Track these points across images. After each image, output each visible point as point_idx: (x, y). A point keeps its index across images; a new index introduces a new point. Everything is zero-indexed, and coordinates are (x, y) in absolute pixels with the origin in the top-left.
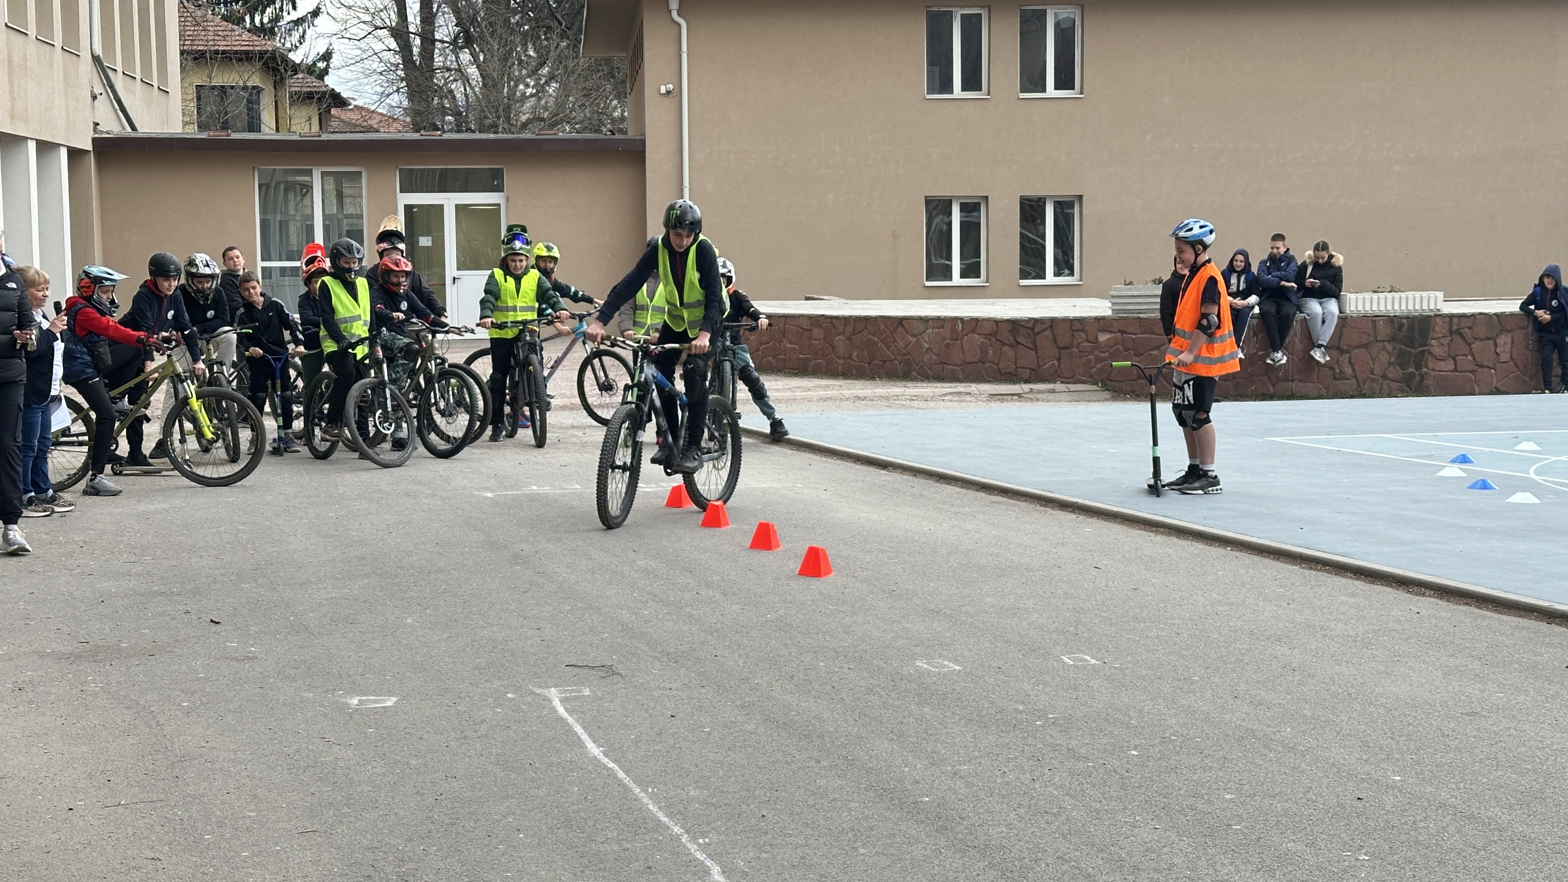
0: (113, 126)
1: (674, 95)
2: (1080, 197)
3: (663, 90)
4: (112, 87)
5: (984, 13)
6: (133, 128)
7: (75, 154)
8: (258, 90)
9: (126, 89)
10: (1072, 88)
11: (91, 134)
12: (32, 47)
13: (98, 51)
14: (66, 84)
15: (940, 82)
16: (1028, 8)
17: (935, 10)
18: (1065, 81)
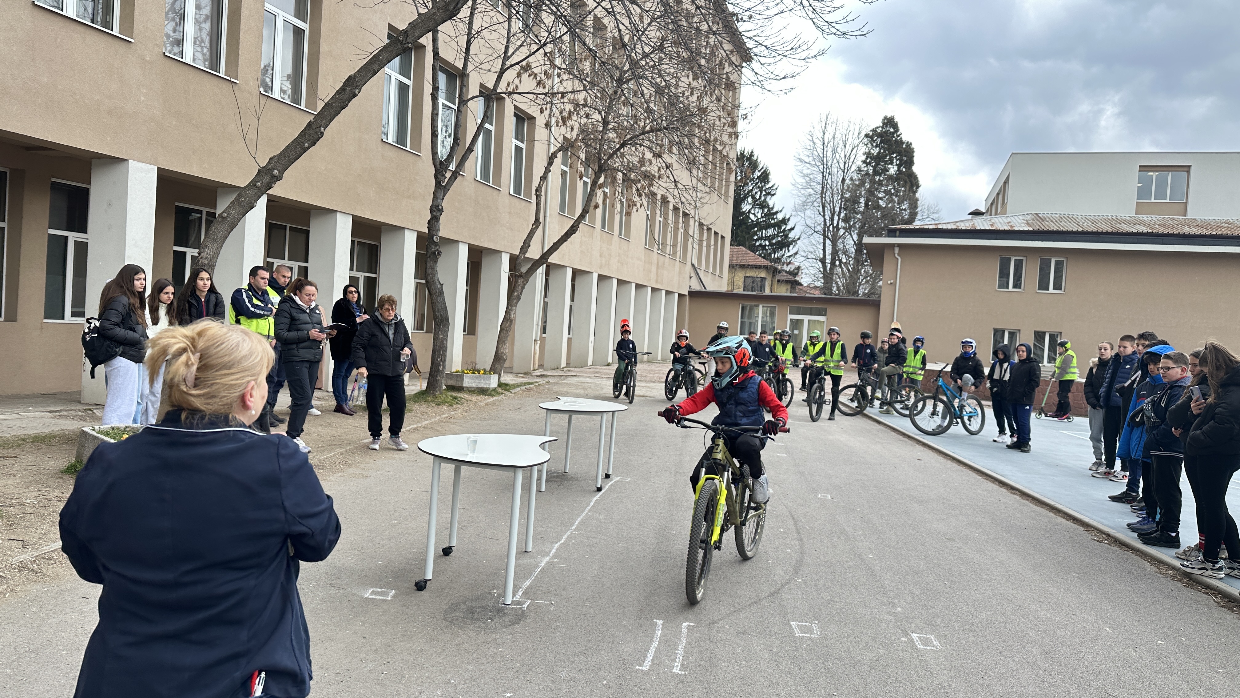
0: (697, 287)
1: (893, 285)
2: (1061, 333)
3: (889, 282)
4: (698, 274)
5: (1024, 259)
6: (705, 288)
7: (680, 296)
8: (763, 279)
9: (705, 275)
10: (1061, 289)
11: (688, 289)
12: (667, 261)
13: (693, 262)
14: (680, 273)
15: (1004, 284)
16: (1043, 257)
17: (1003, 257)
18: (1058, 286)
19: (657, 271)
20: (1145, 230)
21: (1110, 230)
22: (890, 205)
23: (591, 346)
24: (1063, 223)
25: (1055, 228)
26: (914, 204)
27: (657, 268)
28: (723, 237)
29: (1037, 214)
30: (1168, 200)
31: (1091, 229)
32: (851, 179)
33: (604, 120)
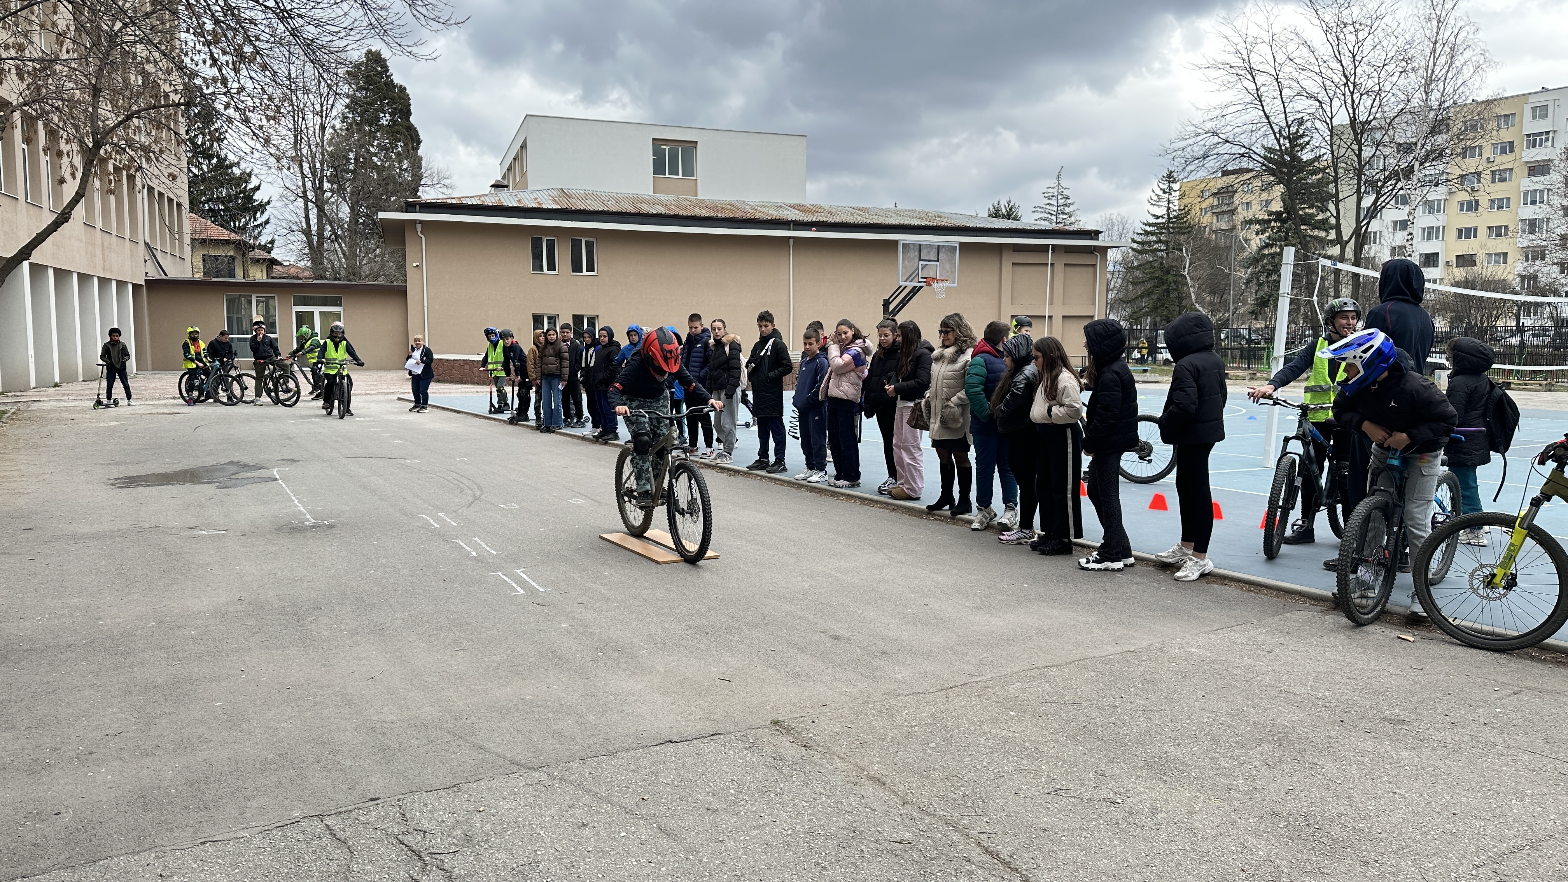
0: (154, 274)
1: (419, 267)
3: (414, 265)
4: (155, 256)
5: (555, 240)
6: (166, 275)
7: (136, 287)
8: (233, 258)
9: (163, 259)
10: (594, 271)
11: (144, 278)
12: (114, 239)
13: (148, 240)
14: (132, 255)
15: (538, 267)
16: (574, 238)
17: (535, 237)
18: (590, 268)
19: (103, 255)
20: (662, 210)
21: (633, 210)
22: (388, 164)
23: (32, 361)
24: (589, 201)
25: (582, 207)
26: (417, 164)
27: (103, 250)
28: (179, 205)
29: (562, 189)
30: (680, 176)
31: (615, 209)
32: (333, 127)
33: (94, 86)
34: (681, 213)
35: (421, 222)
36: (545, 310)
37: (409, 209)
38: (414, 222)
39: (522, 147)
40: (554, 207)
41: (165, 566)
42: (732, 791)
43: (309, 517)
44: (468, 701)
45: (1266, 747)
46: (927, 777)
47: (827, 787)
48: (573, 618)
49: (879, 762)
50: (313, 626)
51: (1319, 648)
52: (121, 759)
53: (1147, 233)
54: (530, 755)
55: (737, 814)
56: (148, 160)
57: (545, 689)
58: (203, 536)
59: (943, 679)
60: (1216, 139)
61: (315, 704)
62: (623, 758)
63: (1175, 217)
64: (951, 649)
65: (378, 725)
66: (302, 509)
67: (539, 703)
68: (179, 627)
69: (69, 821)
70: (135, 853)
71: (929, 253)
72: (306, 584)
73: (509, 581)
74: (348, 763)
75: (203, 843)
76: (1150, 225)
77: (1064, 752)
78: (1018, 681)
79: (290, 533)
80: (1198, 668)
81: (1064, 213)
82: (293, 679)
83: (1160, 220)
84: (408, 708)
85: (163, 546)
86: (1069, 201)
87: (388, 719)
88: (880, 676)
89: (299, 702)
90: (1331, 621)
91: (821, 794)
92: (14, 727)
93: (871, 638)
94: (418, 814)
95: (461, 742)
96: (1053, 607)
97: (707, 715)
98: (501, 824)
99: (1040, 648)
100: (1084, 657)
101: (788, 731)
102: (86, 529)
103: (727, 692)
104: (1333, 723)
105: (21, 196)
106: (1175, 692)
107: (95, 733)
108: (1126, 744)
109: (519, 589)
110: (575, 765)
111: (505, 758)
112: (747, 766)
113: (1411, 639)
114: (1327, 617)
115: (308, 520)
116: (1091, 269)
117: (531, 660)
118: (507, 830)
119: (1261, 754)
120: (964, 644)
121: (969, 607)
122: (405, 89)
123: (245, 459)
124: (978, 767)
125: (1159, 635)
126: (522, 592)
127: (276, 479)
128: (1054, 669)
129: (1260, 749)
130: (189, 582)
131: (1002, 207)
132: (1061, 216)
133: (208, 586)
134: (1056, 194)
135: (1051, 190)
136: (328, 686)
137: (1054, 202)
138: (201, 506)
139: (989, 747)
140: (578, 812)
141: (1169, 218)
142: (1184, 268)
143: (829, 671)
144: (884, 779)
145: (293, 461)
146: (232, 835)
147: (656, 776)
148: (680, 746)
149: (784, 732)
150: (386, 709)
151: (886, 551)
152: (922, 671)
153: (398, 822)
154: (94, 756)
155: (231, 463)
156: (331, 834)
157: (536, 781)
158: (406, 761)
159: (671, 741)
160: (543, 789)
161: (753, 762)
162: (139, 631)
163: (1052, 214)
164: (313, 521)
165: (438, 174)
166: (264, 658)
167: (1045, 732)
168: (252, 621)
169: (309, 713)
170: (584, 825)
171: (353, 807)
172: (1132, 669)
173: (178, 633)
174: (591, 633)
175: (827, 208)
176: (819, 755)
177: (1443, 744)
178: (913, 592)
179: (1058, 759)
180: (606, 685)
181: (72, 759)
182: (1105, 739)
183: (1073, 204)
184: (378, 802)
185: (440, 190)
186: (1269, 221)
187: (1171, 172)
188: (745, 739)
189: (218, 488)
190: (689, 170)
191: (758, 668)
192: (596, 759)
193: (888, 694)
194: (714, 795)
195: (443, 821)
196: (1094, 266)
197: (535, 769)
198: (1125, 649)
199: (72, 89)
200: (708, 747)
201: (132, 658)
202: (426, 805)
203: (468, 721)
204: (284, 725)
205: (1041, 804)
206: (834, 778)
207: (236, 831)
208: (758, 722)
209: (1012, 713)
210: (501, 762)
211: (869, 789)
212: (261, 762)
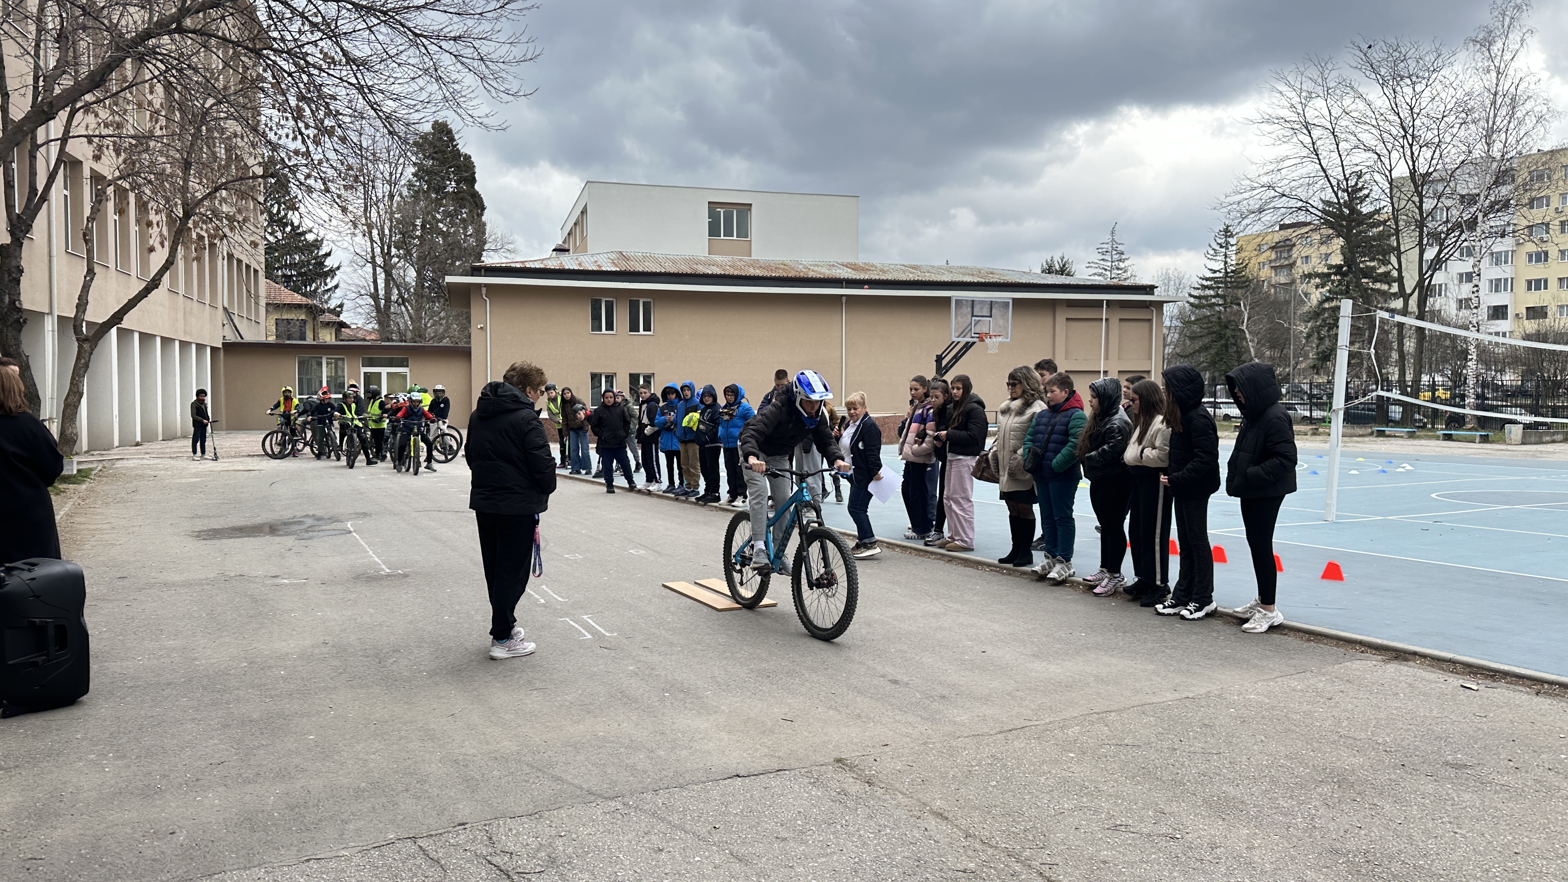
0: (232, 338)
1: (483, 329)
2: (653, 374)
3: (479, 327)
4: (232, 321)
5: (613, 300)
6: (242, 338)
7: (214, 350)
8: (304, 322)
9: (239, 322)
10: (651, 331)
11: (222, 341)
12: (195, 304)
13: (226, 305)
14: (211, 319)
15: (597, 327)
16: (632, 299)
17: (594, 298)
18: (647, 328)
19: (185, 319)
20: (717, 271)
21: (689, 271)
22: (452, 230)
23: (116, 421)
24: (646, 264)
25: (640, 269)
26: (481, 229)
27: (185, 315)
28: (256, 271)
29: (621, 252)
30: (735, 238)
31: (673, 270)
32: (401, 195)
33: (186, 160)
34: (736, 273)
35: (486, 285)
36: (604, 369)
37: (475, 273)
38: (479, 286)
39: (582, 212)
40: (614, 269)
41: (252, 612)
42: (799, 822)
43: (384, 567)
44: (544, 737)
45: (1326, 789)
46: (989, 813)
47: (891, 820)
48: (640, 661)
49: (941, 799)
50: (394, 667)
51: (1381, 696)
52: (225, 785)
53: (1204, 287)
54: (605, 786)
55: (805, 843)
56: (232, 229)
57: (616, 726)
58: (286, 585)
59: (1002, 722)
60: (1272, 193)
61: (401, 738)
62: (693, 790)
63: (1232, 271)
64: (1009, 694)
65: (461, 758)
66: (377, 559)
67: (612, 739)
68: (270, 667)
69: (184, 840)
70: (245, 868)
71: (981, 309)
72: (385, 628)
73: (576, 626)
74: (436, 791)
75: (308, 860)
76: (1207, 279)
77: (1122, 792)
78: (1077, 725)
79: (367, 581)
80: (1257, 714)
81: (1118, 269)
82: (378, 715)
83: (1218, 275)
84: (488, 743)
85: (249, 593)
86: (1123, 257)
87: (470, 753)
88: (940, 719)
89: (386, 737)
90: (1393, 670)
91: (885, 826)
92: (124, 756)
93: (930, 683)
94: (504, 838)
95: (540, 774)
96: (1112, 656)
97: (772, 753)
98: (582, 848)
99: (1099, 694)
100: (1143, 702)
101: (852, 768)
102: (177, 578)
103: (790, 731)
104: (1395, 767)
105: (112, 265)
106: (1233, 736)
107: (199, 763)
108: (1184, 784)
109: (586, 634)
110: (649, 796)
111: (581, 788)
112: (812, 799)
113: (1475, 687)
114: (1388, 666)
115: (383, 570)
116: (1146, 325)
117: (601, 699)
118: (587, 853)
119: (1321, 795)
120: (1022, 691)
121: (1027, 655)
122: (470, 157)
123: (319, 513)
124: (1039, 804)
125: (1218, 683)
126: (589, 636)
127: (350, 532)
128: (1113, 714)
129: (1319, 790)
130: (275, 626)
131: (1056, 262)
132: (1116, 271)
133: (294, 630)
134: (1110, 249)
135: (1104, 246)
136: (411, 722)
137: (1108, 257)
138: (282, 556)
139: (1050, 786)
140: (653, 837)
141: (1226, 273)
142: (1243, 322)
143: (889, 713)
144: (946, 814)
145: (365, 515)
146: (334, 854)
147: (726, 807)
148: (747, 780)
149: (847, 769)
150: (467, 743)
151: (942, 600)
152: (981, 714)
153: (486, 845)
154: (201, 783)
155: (307, 516)
156: (424, 854)
157: (613, 809)
158: (489, 790)
159: (738, 776)
160: (620, 817)
161: (819, 797)
162: (233, 671)
163: (1106, 270)
164: (388, 571)
165: (502, 239)
166: (349, 696)
167: (1105, 773)
168: (336, 663)
169: (395, 747)
170: (661, 850)
171: (443, 831)
172: (1191, 714)
173: (268, 673)
174: (657, 676)
175: (879, 266)
176: (882, 791)
177: (1505, 787)
178: (970, 640)
179: (1117, 797)
180: (673, 723)
181: (181, 785)
182: (1165, 779)
183: (1127, 259)
184: (467, 826)
185: (504, 254)
186: (1329, 275)
187: (1228, 227)
188: (809, 775)
189: (296, 539)
190: (744, 232)
191: (820, 710)
192: (667, 791)
193: (948, 735)
194: (782, 825)
195: (527, 845)
196: (1150, 320)
197: (612, 799)
198: (1184, 696)
199: (164, 163)
200: (774, 782)
201: (228, 695)
202: (510, 830)
203: (545, 755)
204: (372, 757)
205: (1100, 839)
206: (898, 812)
207: (338, 850)
208: (821, 760)
209: (1072, 755)
210: (578, 792)
211: (932, 822)
212: (354, 790)
